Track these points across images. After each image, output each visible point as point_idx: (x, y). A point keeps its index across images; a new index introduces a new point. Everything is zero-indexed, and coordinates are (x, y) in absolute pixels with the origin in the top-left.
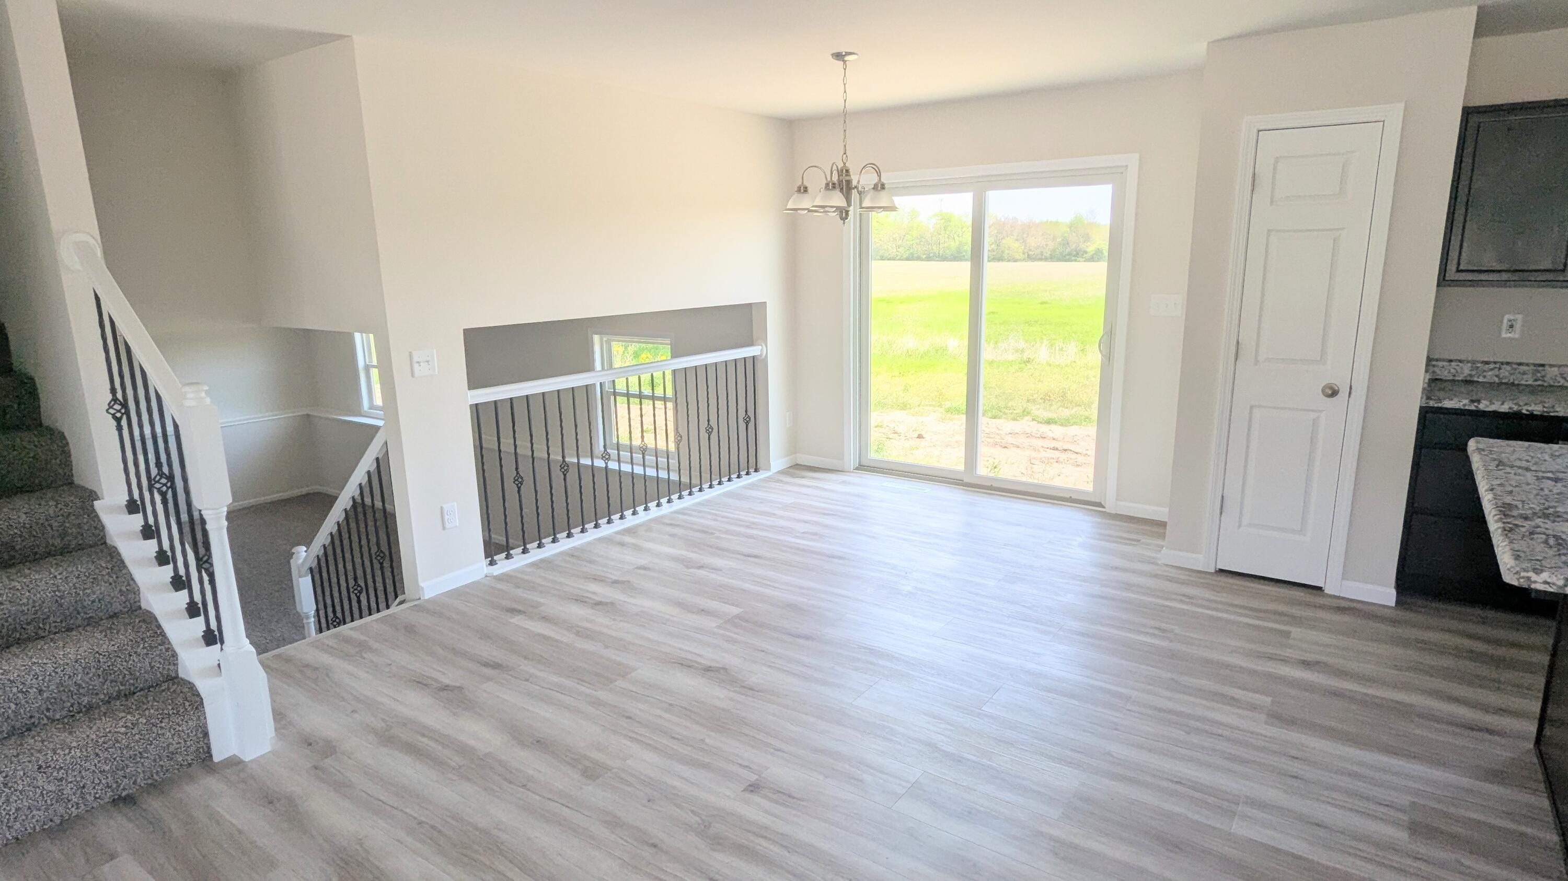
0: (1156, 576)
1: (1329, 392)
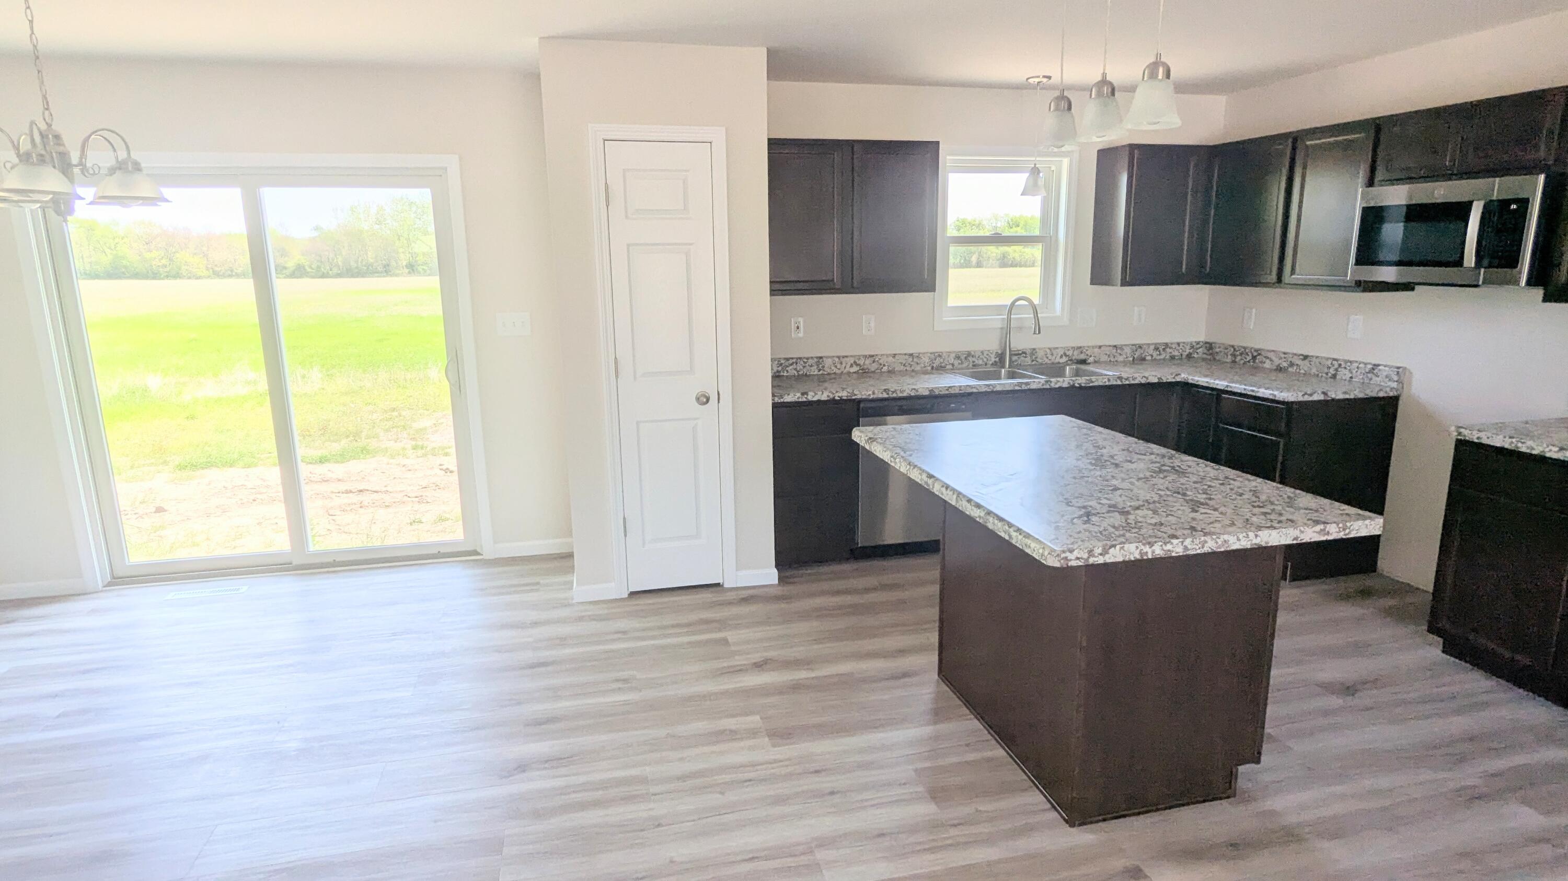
0: (581, 619)
1: (703, 400)
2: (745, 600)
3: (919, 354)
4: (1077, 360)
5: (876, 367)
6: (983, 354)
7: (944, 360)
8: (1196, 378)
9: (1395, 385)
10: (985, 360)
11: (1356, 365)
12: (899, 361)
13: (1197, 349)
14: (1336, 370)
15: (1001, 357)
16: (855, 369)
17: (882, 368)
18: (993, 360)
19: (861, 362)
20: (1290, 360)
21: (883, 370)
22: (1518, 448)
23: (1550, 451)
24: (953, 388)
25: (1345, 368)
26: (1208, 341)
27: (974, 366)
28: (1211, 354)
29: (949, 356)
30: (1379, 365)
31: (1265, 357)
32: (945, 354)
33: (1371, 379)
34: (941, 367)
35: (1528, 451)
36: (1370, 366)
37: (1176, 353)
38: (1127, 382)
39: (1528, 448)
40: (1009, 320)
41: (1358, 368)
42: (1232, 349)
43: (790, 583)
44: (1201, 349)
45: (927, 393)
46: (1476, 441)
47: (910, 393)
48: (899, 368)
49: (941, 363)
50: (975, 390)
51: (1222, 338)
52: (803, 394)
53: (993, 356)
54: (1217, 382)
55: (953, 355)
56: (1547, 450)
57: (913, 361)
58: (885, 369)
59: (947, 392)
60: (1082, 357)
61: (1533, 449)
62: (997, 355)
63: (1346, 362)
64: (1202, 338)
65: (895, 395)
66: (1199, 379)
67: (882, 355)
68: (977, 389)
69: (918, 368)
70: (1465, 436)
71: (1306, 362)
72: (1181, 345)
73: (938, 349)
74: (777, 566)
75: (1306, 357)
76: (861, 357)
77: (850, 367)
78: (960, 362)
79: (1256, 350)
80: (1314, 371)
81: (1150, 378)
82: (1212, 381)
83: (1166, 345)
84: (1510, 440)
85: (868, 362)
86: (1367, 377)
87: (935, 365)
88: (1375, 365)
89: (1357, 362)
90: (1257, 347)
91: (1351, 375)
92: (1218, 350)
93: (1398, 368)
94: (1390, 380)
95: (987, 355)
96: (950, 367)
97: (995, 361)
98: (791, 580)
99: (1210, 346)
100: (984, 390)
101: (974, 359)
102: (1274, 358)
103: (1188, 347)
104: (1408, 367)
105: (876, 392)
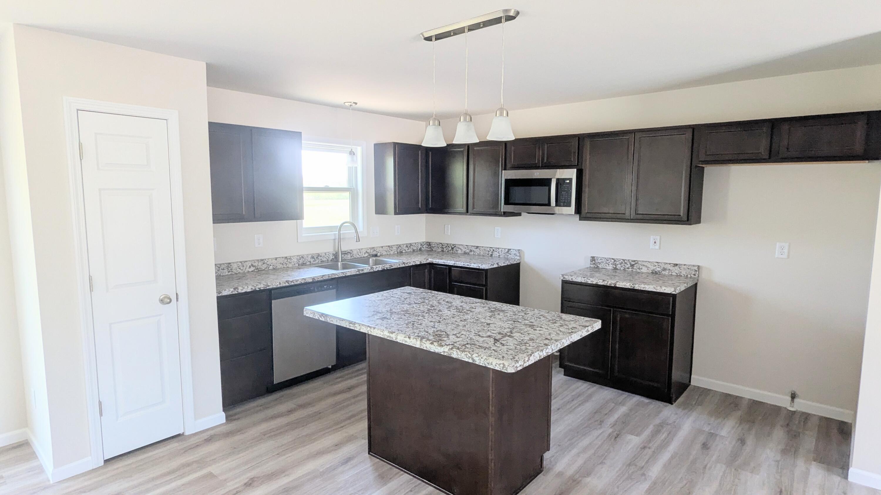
1: (166, 301)
2: (209, 440)
3: (291, 257)
4: (373, 255)
5: (266, 266)
6: (326, 255)
7: (305, 259)
8: (437, 261)
9: (518, 258)
10: (327, 258)
11: (501, 249)
12: (279, 262)
13: (423, 245)
14: (492, 252)
15: (336, 255)
16: (252, 269)
17: (269, 267)
18: (331, 257)
19: (256, 264)
20: (470, 249)
21: (270, 268)
22: (587, 281)
23: (600, 282)
24: (325, 276)
25: (496, 251)
26: (428, 241)
27: (321, 262)
28: (430, 248)
29: (308, 257)
30: (510, 249)
31: (458, 248)
32: (305, 256)
33: (508, 256)
34: (304, 264)
35: (591, 283)
36: (507, 250)
37: (415, 248)
38: (407, 265)
39: (591, 281)
40: (340, 234)
41: (502, 251)
42: (441, 245)
43: (235, 420)
44: (425, 246)
45: (311, 281)
46: (571, 280)
47: (301, 281)
48: (279, 266)
49: (304, 261)
50: (337, 276)
51: (435, 239)
52: (235, 289)
53: (331, 255)
54: (449, 262)
55: (310, 256)
56: (598, 281)
57: (287, 261)
58: (271, 267)
59: (322, 279)
60: (375, 253)
61: (593, 281)
62: (334, 255)
63: (496, 248)
64: (424, 240)
65: (292, 284)
66: (439, 261)
67: (268, 259)
68: (338, 276)
69: (290, 266)
70: (566, 279)
71: (478, 249)
72: (417, 244)
73: (301, 253)
74: (224, 411)
75: (477, 247)
76: (256, 261)
77: (249, 268)
78: (314, 260)
79: (453, 245)
80: (482, 253)
81: (416, 262)
82: (446, 261)
83: (411, 244)
84: (584, 279)
85: (260, 264)
86: (506, 255)
87: (300, 263)
88: (508, 249)
89: (501, 248)
90: (453, 243)
91: (499, 255)
92: (433, 246)
93: (519, 250)
94: (516, 256)
95: (328, 255)
96: (309, 263)
97: (332, 258)
98: (237, 417)
99: (429, 244)
100: (341, 276)
101: (321, 258)
102: (462, 249)
103: (420, 245)
104: (522, 249)
105: (281, 282)
